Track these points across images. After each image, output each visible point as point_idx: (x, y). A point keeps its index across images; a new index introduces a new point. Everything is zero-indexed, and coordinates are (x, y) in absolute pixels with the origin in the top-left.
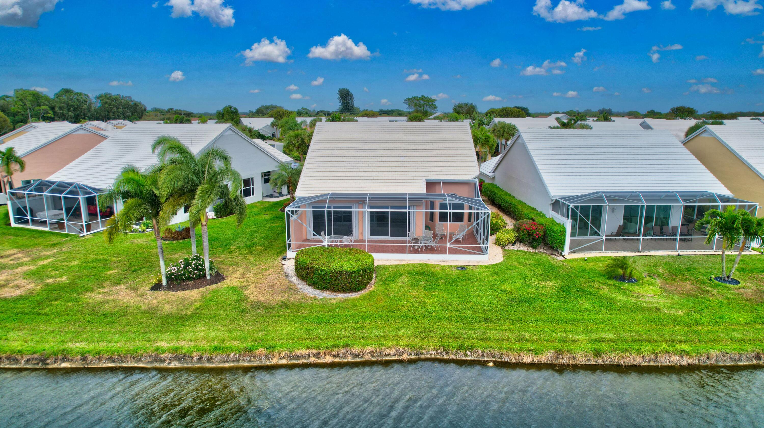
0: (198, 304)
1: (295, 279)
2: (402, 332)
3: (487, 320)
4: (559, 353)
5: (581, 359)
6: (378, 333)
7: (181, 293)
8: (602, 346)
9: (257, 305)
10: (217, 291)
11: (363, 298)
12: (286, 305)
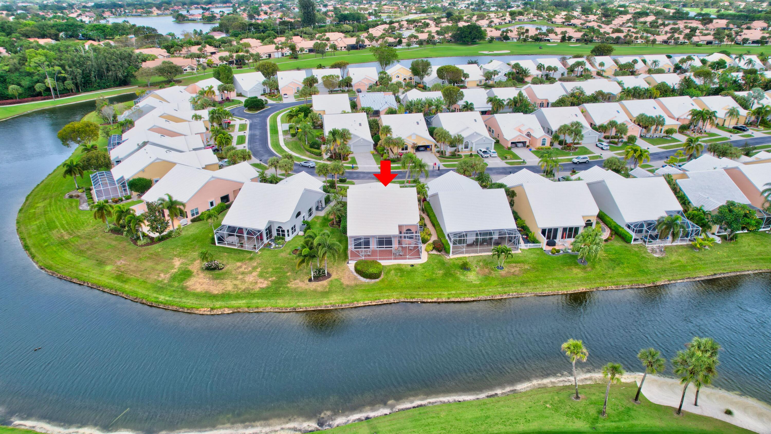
0: (328, 287)
1: (355, 274)
2: (394, 293)
3: (419, 288)
4: (438, 298)
5: (444, 300)
6: (387, 294)
7: (320, 282)
8: (451, 296)
9: (347, 286)
10: (331, 281)
11: (380, 281)
12: (356, 285)
